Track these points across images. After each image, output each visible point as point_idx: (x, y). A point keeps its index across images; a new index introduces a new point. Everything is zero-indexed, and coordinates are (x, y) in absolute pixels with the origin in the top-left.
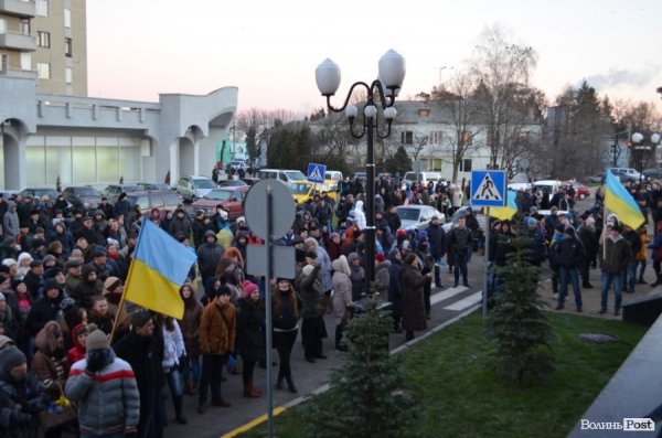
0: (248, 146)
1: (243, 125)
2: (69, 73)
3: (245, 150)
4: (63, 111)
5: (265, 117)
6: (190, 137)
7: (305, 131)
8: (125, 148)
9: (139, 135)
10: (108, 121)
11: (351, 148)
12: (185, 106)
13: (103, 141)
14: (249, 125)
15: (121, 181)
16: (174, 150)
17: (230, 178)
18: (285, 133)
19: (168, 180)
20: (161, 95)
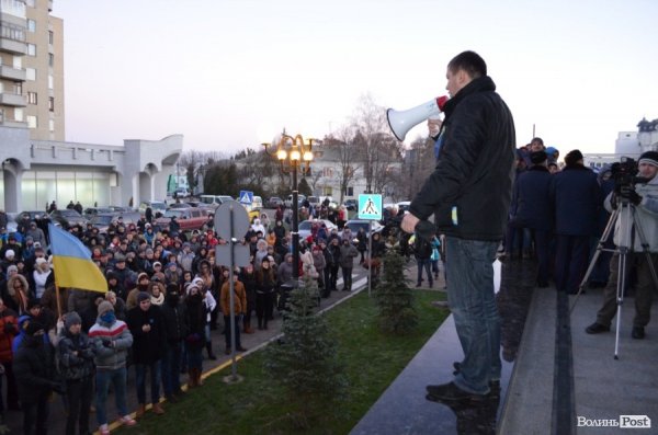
0: (188, 179)
1: (184, 163)
2: (51, 123)
3: (186, 181)
4: (50, 152)
5: (201, 156)
6: (148, 172)
7: (233, 167)
8: (99, 180)
9: (108, 171)
10: (84, 160)
11: (266, 179)
12: (143, 149)
13: (80, 175)
14: (189, 162)
15: (96, 205)
16: (135, 182)
17: (178, 202)
18: (217, 168)
19: (131, 204)
20: (126, 141)
